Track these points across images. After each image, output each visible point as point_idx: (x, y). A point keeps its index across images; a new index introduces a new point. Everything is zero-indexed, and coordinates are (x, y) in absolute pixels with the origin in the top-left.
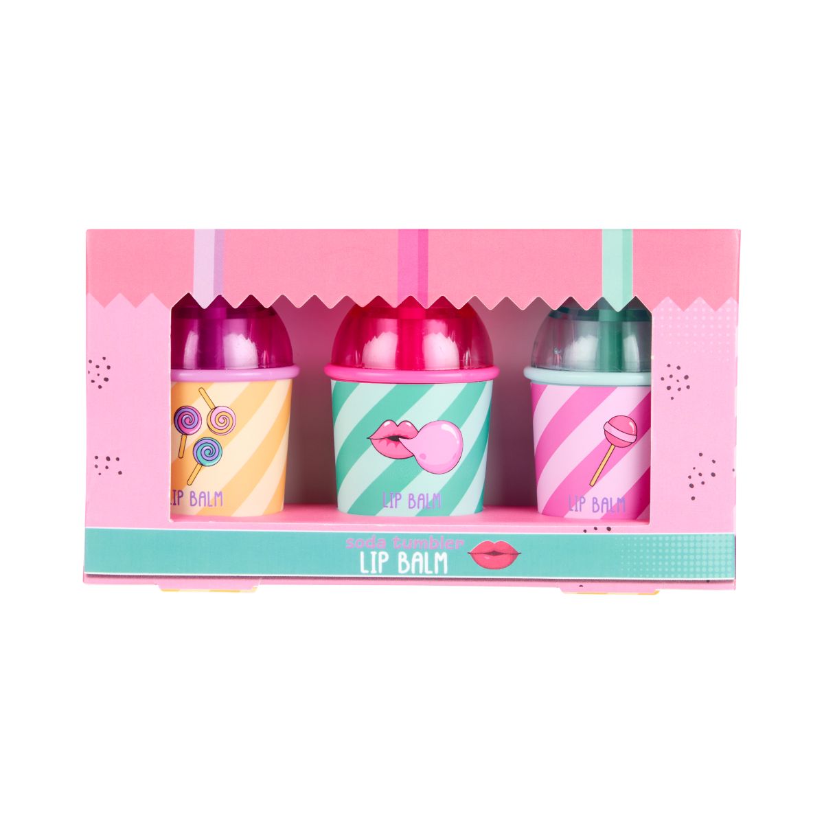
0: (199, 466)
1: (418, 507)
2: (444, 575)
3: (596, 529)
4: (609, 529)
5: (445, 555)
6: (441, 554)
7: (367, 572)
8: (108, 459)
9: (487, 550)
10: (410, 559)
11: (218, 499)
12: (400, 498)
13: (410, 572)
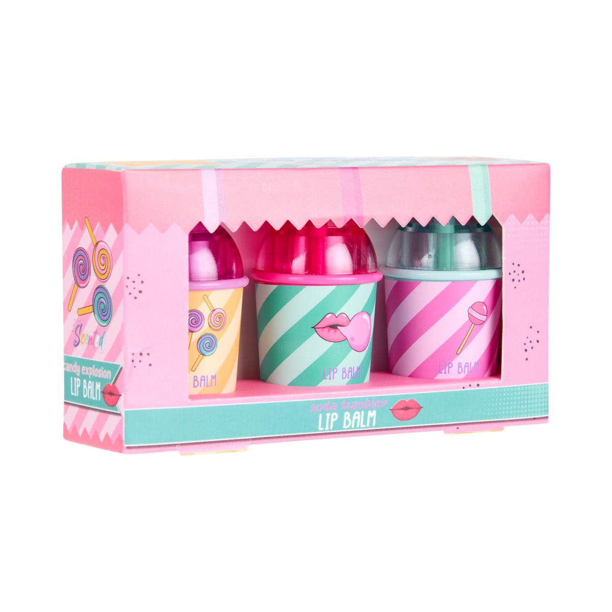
0: (201, 356)
1: (348, 378)
2: (373, 427)
3: (470, 386)
4: (478, 385)
5: (374, 412)
6: (372, 412)
7: (323, 429)
8: (141, 354)
9: (401, 407)
10: (351, 418)
11: (214, 380)
12: (336, 372)
13: (350, 427)
